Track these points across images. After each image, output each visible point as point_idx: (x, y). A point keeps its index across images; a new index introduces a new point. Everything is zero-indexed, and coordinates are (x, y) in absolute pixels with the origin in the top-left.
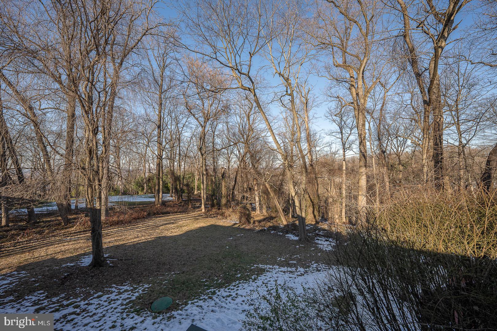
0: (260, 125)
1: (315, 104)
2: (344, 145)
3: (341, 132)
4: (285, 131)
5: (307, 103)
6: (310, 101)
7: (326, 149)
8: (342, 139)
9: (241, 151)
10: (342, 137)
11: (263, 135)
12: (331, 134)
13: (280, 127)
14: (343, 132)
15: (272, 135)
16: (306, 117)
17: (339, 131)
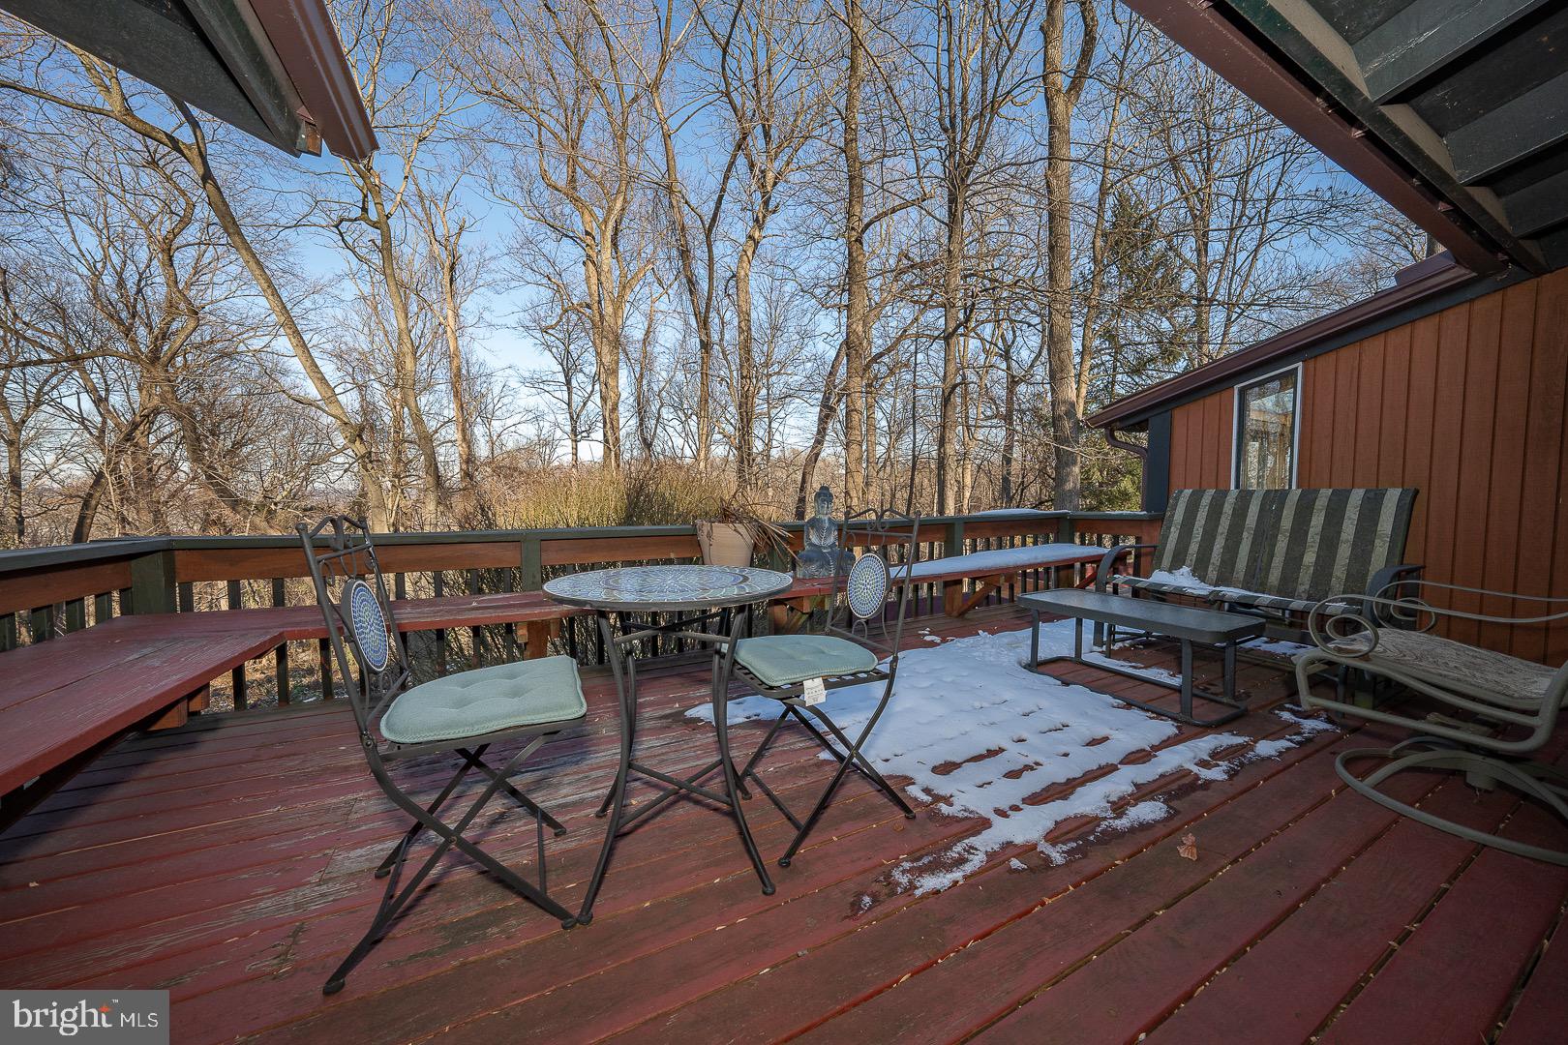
0: (240, 303)
1: (488, 277)
2: (574, 419)
3: (568, 383)
4: (366, 347)
5: (452, 268)
6: (469, 263)
7: (523, 429)
8: (569, 405)
9: (116, 400)
10: (570, 399)
11: (257, 344)
12: (536, 383)
13: (344, 324)
14: (574, 383)
15: (300, 351)
16: (450, 313)
17: (562, 378)
